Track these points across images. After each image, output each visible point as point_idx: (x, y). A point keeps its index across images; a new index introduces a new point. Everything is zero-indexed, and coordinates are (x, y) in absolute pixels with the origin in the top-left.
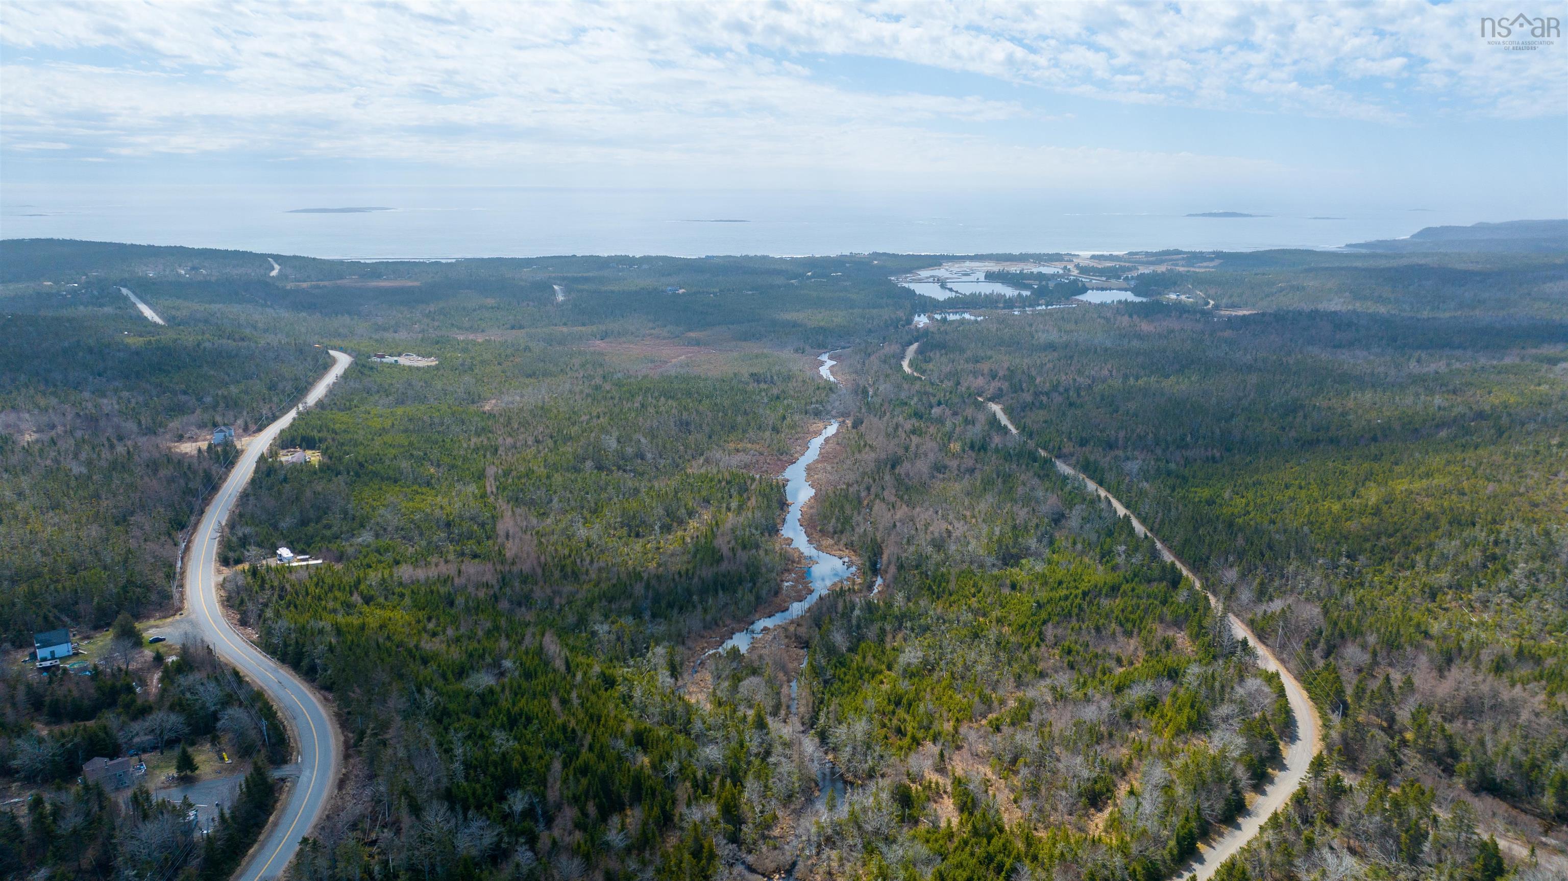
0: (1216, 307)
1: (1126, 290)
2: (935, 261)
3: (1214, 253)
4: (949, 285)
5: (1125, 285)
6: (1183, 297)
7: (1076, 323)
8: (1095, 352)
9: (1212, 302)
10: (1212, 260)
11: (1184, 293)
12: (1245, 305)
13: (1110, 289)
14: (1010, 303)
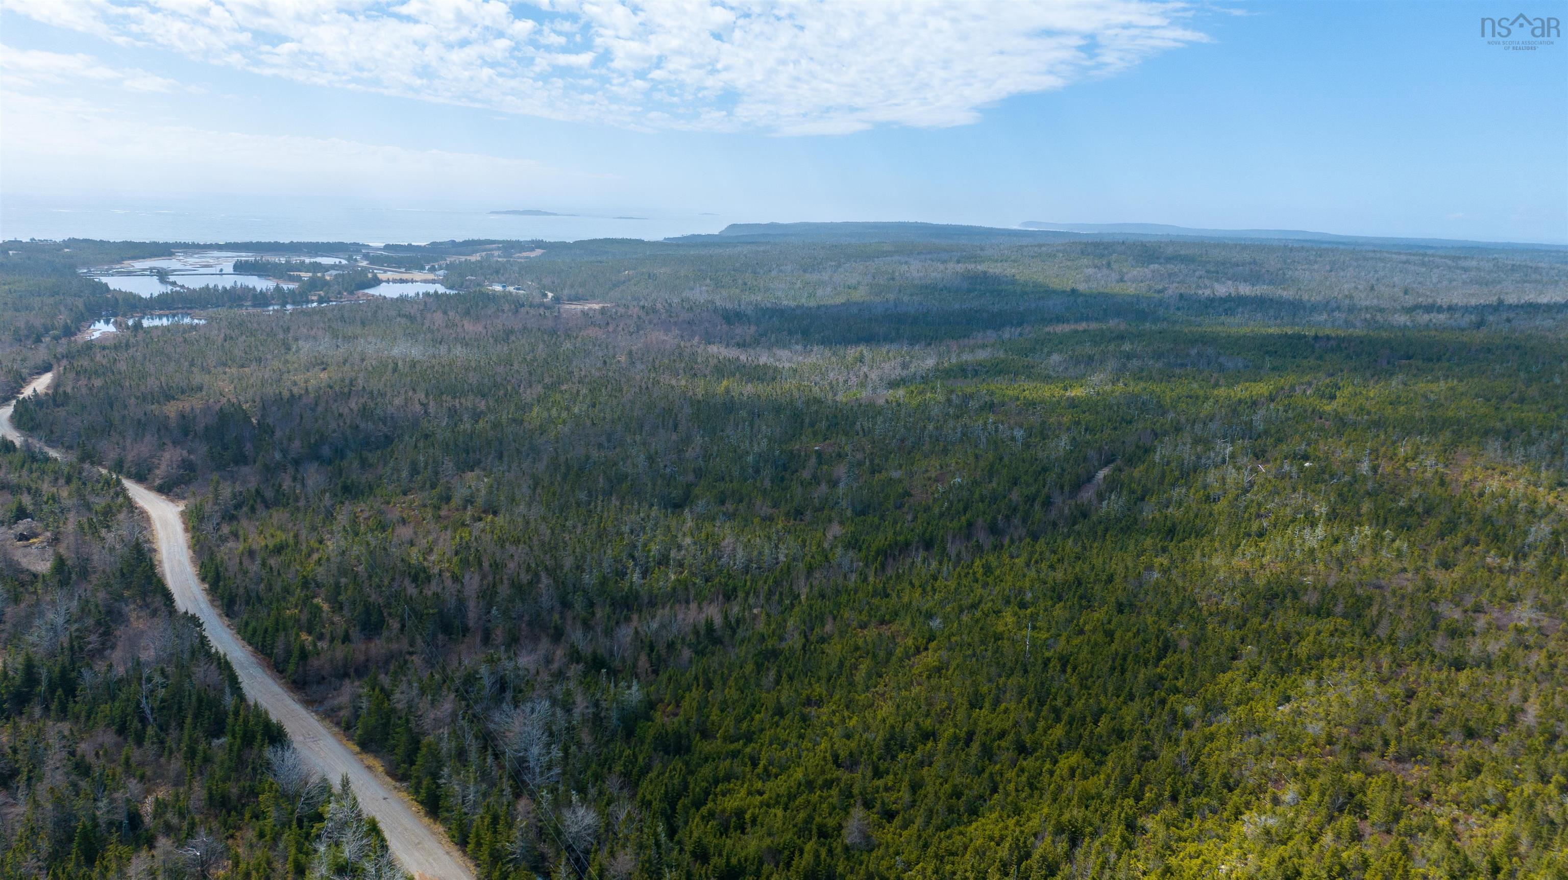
0: (557, 300)
1: (434, 282)
2: (165, 250)
3: (532, 242)
4: (172, 279)
5: (431, 276)
6: (511, 289)
7: (363, 324)
8: (395, 370)
9: (550, 295)
10: (533, 250)
11: (512, 284)
12: (593, 297)
13: (412, 281)
14: (261, 299)
